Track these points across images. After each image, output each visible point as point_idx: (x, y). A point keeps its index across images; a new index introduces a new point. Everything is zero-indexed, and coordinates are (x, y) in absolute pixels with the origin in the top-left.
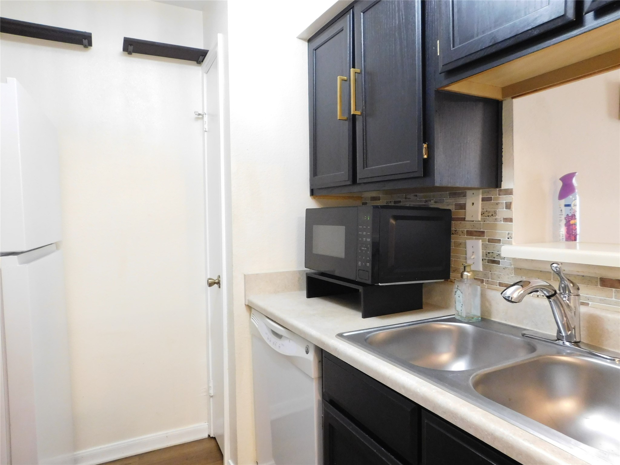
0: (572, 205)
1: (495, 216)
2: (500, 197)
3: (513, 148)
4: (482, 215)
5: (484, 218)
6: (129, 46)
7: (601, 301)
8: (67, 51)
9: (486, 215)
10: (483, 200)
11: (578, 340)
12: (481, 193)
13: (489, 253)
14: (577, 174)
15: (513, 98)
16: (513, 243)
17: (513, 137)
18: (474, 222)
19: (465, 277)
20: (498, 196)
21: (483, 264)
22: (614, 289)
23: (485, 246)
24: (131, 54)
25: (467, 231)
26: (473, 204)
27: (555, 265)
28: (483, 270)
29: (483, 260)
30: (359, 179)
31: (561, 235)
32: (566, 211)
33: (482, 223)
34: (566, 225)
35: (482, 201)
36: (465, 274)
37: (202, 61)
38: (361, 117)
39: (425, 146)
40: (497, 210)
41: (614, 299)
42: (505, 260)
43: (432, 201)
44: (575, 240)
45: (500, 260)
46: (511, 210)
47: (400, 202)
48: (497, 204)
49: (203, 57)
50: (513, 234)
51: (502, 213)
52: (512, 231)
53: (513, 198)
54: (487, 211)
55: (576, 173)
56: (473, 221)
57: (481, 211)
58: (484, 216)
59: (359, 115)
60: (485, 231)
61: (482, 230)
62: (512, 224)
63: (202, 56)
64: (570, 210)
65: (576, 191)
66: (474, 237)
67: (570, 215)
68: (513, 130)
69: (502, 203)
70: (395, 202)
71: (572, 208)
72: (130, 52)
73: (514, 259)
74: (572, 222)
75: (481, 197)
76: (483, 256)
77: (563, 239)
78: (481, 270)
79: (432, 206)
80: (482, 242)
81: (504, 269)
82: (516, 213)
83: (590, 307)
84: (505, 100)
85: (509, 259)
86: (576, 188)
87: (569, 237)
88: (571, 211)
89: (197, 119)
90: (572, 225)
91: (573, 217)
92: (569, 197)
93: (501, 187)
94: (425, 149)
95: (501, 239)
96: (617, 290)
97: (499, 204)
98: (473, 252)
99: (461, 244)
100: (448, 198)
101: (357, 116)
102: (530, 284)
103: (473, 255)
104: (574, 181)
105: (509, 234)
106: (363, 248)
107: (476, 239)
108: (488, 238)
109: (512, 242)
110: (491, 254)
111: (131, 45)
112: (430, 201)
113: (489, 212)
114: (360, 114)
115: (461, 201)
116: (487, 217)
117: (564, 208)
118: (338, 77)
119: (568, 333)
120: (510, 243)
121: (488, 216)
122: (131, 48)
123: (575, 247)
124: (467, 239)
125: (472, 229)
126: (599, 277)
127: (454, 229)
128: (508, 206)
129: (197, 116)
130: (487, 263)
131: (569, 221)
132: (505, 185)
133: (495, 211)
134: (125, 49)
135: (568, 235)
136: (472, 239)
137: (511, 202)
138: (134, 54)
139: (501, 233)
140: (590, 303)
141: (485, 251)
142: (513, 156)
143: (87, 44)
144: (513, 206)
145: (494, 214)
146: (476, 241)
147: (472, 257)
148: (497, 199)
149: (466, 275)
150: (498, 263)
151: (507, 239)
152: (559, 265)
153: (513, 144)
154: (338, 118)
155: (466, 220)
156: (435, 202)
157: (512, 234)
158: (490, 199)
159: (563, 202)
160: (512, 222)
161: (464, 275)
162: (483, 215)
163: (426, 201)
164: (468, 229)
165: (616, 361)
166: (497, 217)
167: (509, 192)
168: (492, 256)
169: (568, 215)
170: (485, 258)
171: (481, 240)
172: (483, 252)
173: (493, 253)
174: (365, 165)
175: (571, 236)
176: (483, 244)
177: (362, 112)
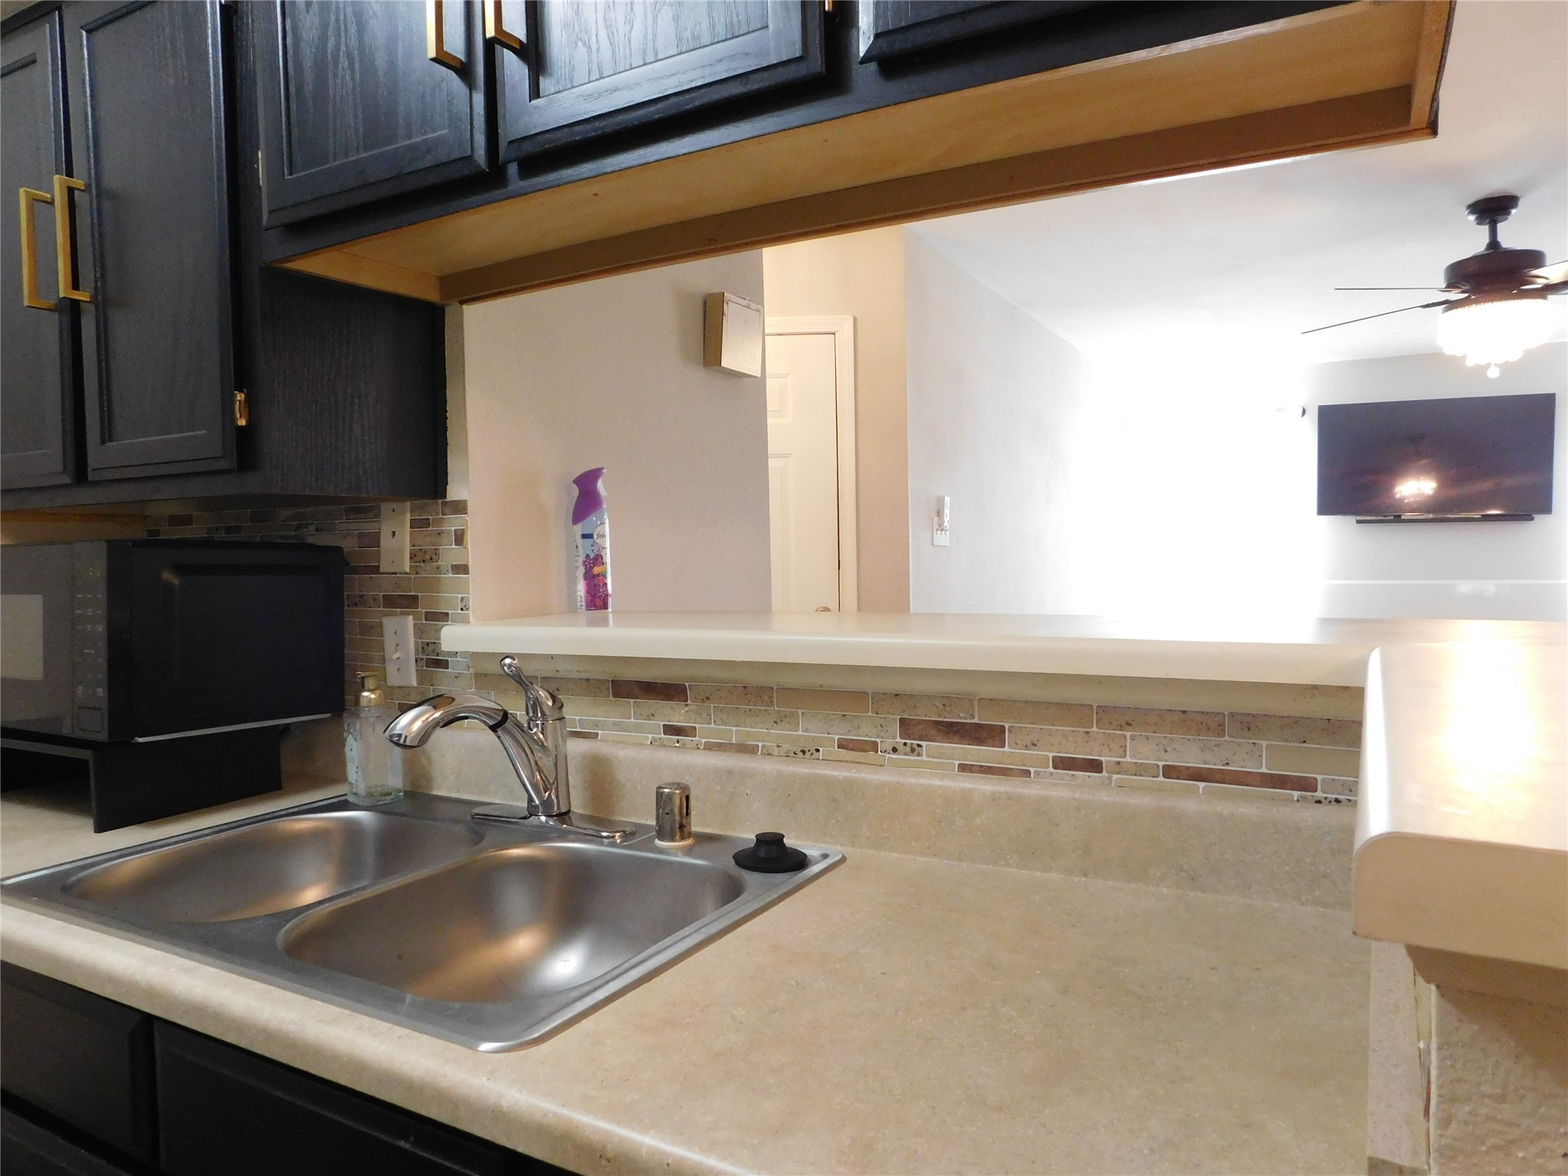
0: (595, 536)
1: (437, 561)
2: (444, 518)
3: (465, 412)
4: (411, 558)
5: (417, 566)
7: (616, 726)
9: (419, 559)
10: (414, 524)
11: (564, 810)
12: (409, 510)
13: (428, 644)
14: (605, 471)
15: (462, 303)
16: (471, 619)
17: (464, 387)
18: (398, 575)
19: (363, 703)
20: (440, 516)
21: (417, 670)
22: (632, 701)
23: (419, 629)
25: (383, 596)
26: (394, 533)
27: (508, 661)
28: (418, 684)
29: (416, 661)
30: (93, 470)
31: (579, 598)
32: (584, 549)
33: (412, 576)
34: (585, 578)
35: (411, 528)
36: (363, 696)
38: (92, 308)
39: (240, 396)
40: (441, 548)
41: (632, 720)
42: (459, 659)
43: (312, 528)
44: (605, 607)
45: (450, 659)
46: (465, 548)
47: (238, 528)
48: (439, 534)
50: (471, 600)
51: (450, 553)
52: (469, 594)
53: (467, 520)
54: (421, 549)
55: (601, 469)
56: (396, 573)
57: (410, 550)
58: (416, 562)
59: (87, 302)
60: (420, 594)
61: (412, 593)
62: (468, 578)
64: (592, 546)
65: (604, 506)
66: (399, 610)
67: (592, 556)
68: (464, 372)
69: (449, 532)
70: (229, 530)
71: (594, 542)
73: (475, 656)
74: (596, 570)
75: (408, 517)
76: (417, 653)
77: (581, 605)
78: (414, 683)
79: (310, 540)
80: (414, 619)
81: (456, 677)
82: (475, 553)
83: (600, 740)
84: (448, 305)
85: (464, 654)
86: (604, 499)
87: (591, 601)
88: (593, 548)
90: (598, 575)
91: (598, 559)
92: (589, 517)
93: (445, 497)
94: (240, 403)
95: (450, 612)
96: (636, 702)
97: (444, 534)
98: (397, 645)
99: (373, 627)
100: (344, 521)
101: (81, 304)
102: (454, 703)
103: (396, 651)
104: (600, 485)
105: (462, 598)
106: (88, 651)
107: (402, 614)
108: (424, 611)
109: (469, 618)
110: (431, 647)
112: (307, 528)
113: (425, 552)
114: (88, 300)
115: (370, 528)
116: (422, 564)
117: (580, 541)
118: (22, 191)
119: (544, 797)
120: (465, 621)
121: (424, 561)
123: (604, 623)
124: (385, 616)
125: (394, 591)
126: (610, 680)
127: (357, 592)
128: (460, 538)
130: (425, 668)
131: (591, 568)
132: (454, 493)
133: (436, 549)
135: (590, 598)
136: (394, 614)
137: (463, 530)
139: (448, 600)
140: (600, 732)
141: (420, 641)
142: (466, 428)
144: (469, 539)
145: (434, 557)
146: (403, 617)
147: (395, 656)
148: (440, 522)
149: (367, 697)
150: (444, 664)
151: (460, 611)
152: (514, 660)
153: (464, 403)
154: (26, 303)
155: (381, 571)
156: (317, 530)
157: (468, 600)
158: (426, 523)
159: (579, 529)
160: (468, 574)
161: (361, 699)
162: (415, 558)
163: (299, 527)
164: (386, 591)
165: (617, 837)
166: (440, 563)
167: (460, 507)
168: (433, 651)
169: (588, 556)
170: (421, 656)
171: (411, 616)
172: (416, 643)
173: (435, 643)
174: (107, 434)
175: (597, 599)
176: (415, 625)
177: (93, 293)
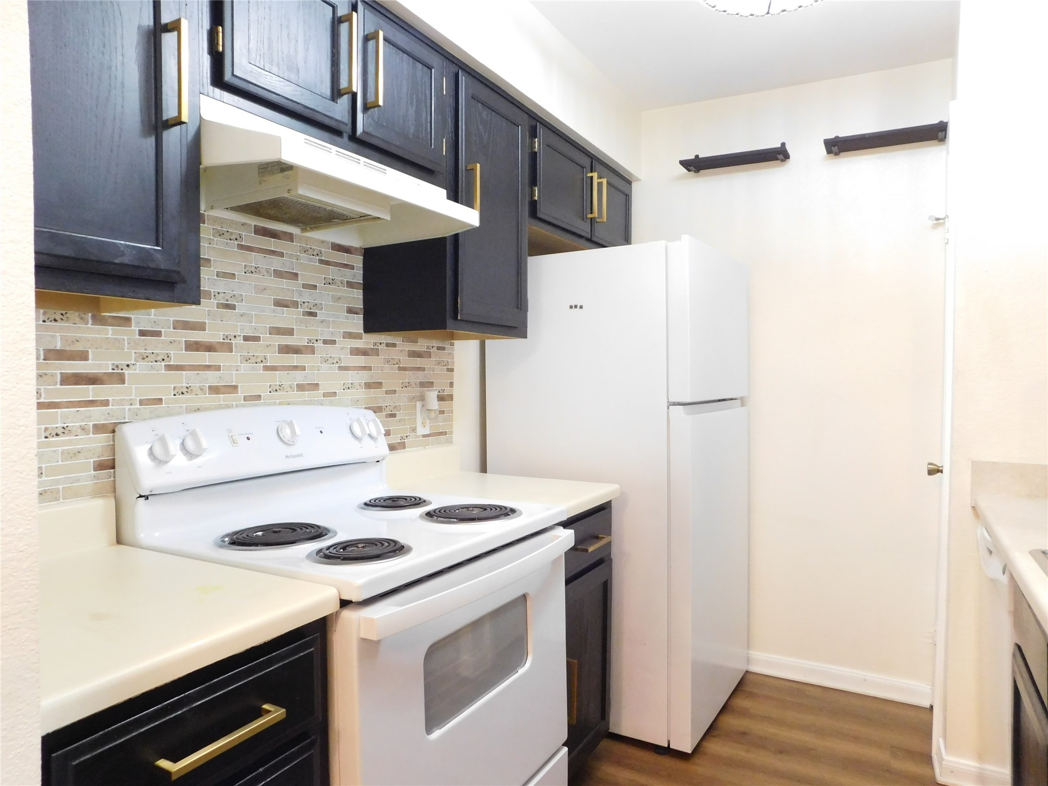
6: (832, 147)
8: (764, 171)
24: (839, 155)
37: (945, 138)
49: (944, 132)
63: (942, 131)
72: (836, 153)
89: (935, 227)
111: (834, 146)
122: (835, 149)
129: (935, 222)
134: (829, 152)
138: (842, 154)
143: (783, 158)
